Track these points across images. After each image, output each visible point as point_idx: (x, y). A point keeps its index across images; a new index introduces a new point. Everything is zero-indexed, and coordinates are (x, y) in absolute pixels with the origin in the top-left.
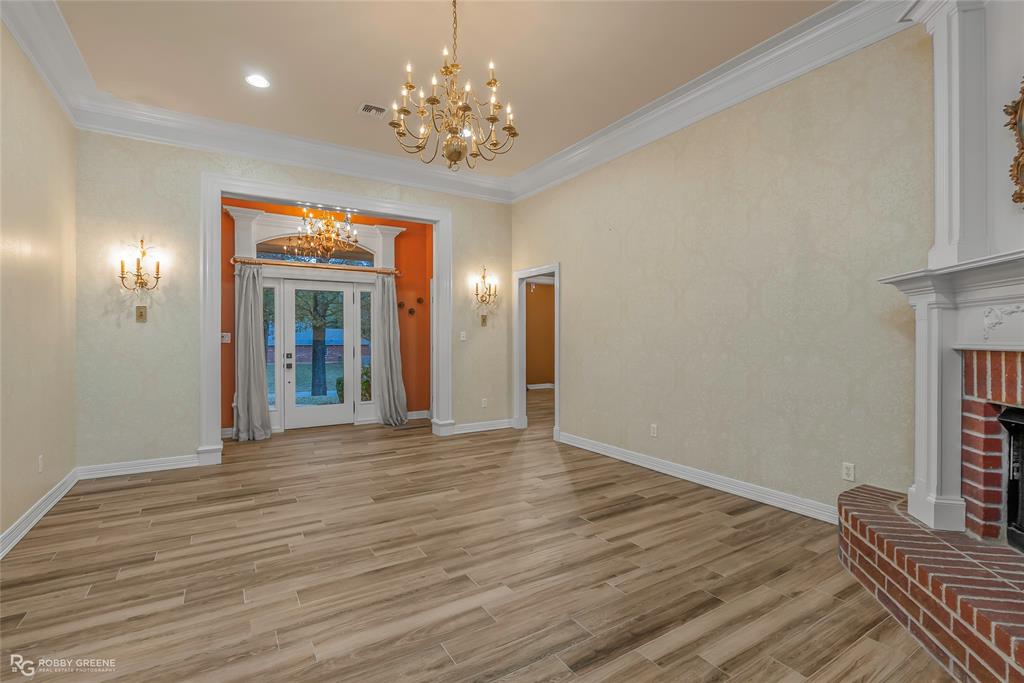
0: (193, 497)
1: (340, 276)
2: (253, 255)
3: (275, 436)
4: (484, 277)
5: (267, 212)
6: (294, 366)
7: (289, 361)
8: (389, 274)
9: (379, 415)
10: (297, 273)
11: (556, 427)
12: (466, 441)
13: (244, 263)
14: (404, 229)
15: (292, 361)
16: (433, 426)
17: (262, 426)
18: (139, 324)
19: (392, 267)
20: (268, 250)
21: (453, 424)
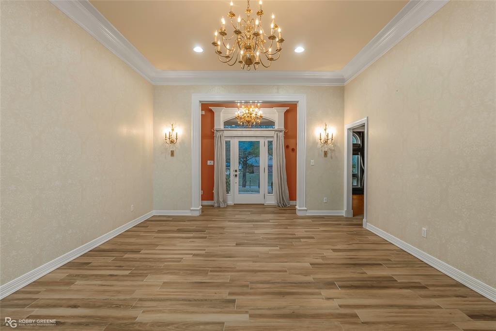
0: (176, 228)
1: (258, 133)
2: (222, 127)
3: (228, 206)
4: (325, 130)
5: (226, 107)
6: (238, 175)
7: (236, 173)
8: (281, 131)
9: (276, 201)
10: (239, 133)
11: (364, 220)
12: (310, 220)
13: (217, 131)
14: (288, 108)
15: (238, 173)
16: (297, 210)
17: (223, 201)
18: (172, 157)
19: (282, 128)
20: (229, 124)
21: (306, 210)
